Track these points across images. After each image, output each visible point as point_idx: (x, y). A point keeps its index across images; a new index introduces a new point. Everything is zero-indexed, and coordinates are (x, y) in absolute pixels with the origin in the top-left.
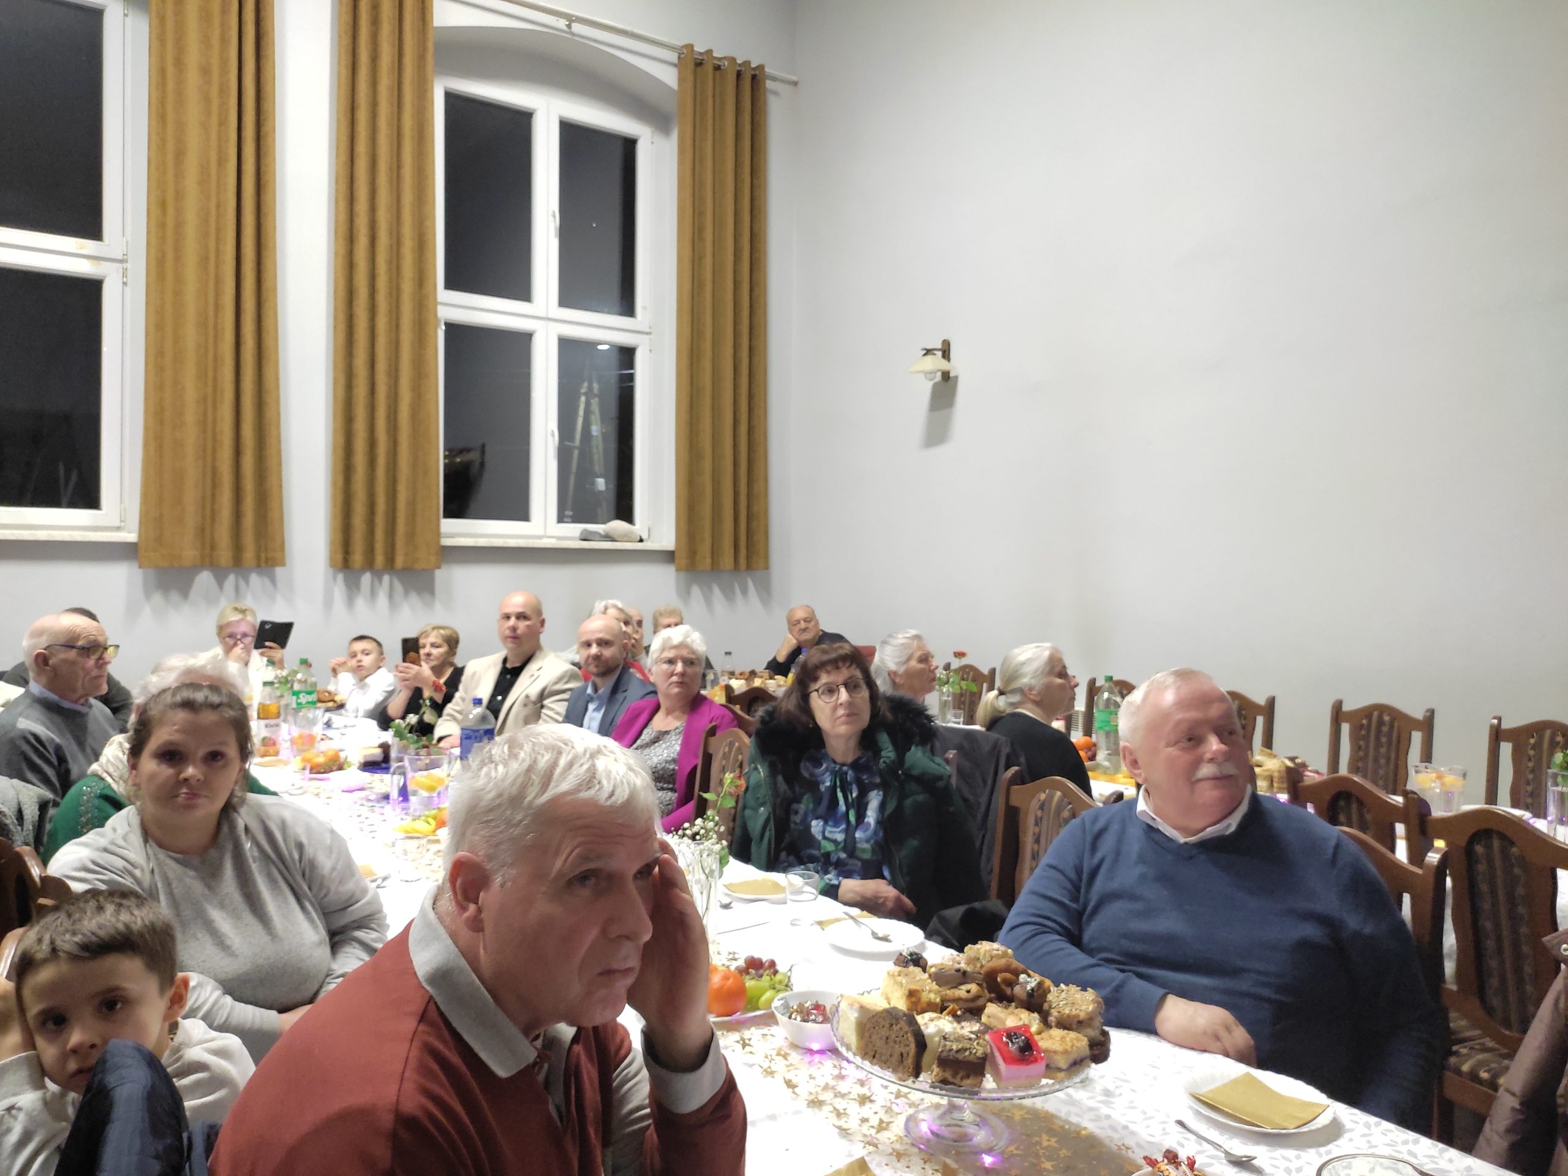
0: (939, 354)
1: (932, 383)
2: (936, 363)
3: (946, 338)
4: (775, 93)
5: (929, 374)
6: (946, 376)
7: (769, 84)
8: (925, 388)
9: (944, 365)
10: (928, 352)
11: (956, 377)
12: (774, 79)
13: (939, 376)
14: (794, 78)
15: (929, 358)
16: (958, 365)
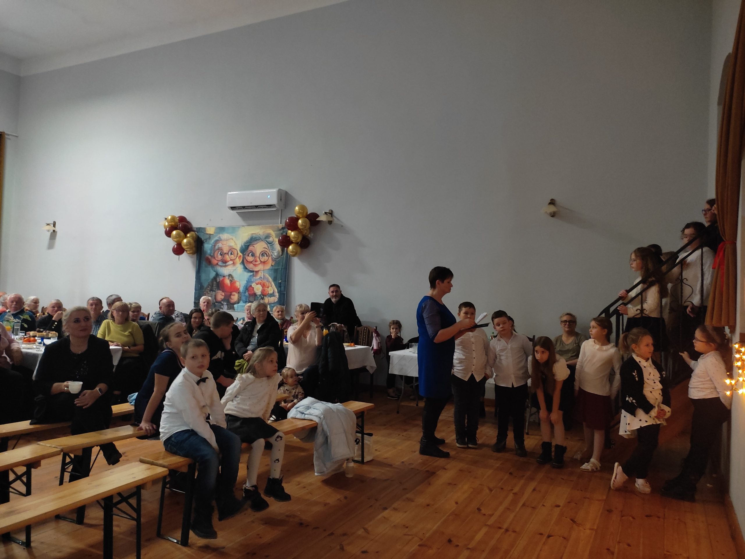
0: (53, 225)
1: (50, 233)
2: (51, 228)
3: (54, 221)
4: (9, 139)
5: (48, 231)
6: (54, 231)
7: (6, 136)
8: (48, 234)
9: (54, 229)
10: (48, 224)
11: (57, 232)
12: (9, 135)
13: (52, 231)
14: (17, 135)
15: (48, 226)
16: (57, 229)
